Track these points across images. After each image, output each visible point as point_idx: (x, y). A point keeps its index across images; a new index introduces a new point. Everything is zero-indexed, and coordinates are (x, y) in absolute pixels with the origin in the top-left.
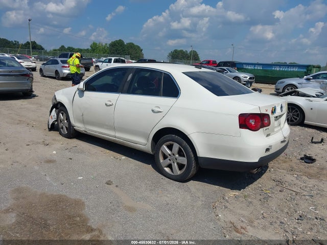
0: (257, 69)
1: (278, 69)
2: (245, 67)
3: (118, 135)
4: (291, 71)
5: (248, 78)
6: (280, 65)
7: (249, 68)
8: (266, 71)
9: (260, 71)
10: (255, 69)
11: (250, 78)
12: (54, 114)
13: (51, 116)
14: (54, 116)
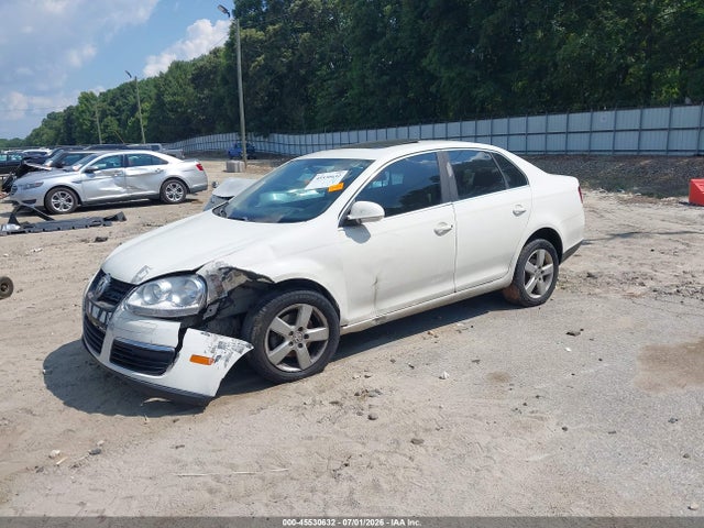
12: (216, 344)
13: (195, 359)
14: (221, 346)
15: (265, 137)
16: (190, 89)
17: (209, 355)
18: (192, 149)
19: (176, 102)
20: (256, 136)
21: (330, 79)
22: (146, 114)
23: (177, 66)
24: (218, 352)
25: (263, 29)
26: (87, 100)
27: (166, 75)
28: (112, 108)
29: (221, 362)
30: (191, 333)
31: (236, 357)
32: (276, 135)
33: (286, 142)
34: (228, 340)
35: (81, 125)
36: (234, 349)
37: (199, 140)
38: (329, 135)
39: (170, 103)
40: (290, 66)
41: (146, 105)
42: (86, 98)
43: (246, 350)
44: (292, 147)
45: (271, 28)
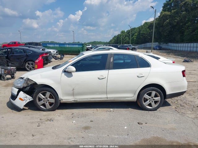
0: (56, 47)
1: (68, 46)
2: (48, 45)
3: (109, 96)
4: (75, 47)
5: (55, 52)
6: (69, 44)
7: (51, 46)
8: (61, 47)
9: (58, 48)
10: (54, 47)
11: (57, 52)
12: (25, 96)
13: (20, 99)
14: (26, 97)
15: (166, 44)
16: (148, 30)
17: (23, 99)
18: (146, 46)
19: (143, 33)
20: (164, 43)
21: (191, 26)
22: (136, 36)
23: (146, 23)
24: (25, 98)
25: (171, 11)
26: (123, 33)
27: (143, 26)
28: (128, 35)
29: (25, 101)
30: (21, 93)
31: (28, 101)
32: (170, 43)
33: (172, 46)
34: (28, 96)
35: (120, 39)
36: (29, 99)
37: (148, 44)
38: (187, 44)
39: (142, 34)
40: (178, 23)
41: (136, 34)
42: (123, 32)
43: (31, 100)
44: (174, 47)
45: (173, 11)
